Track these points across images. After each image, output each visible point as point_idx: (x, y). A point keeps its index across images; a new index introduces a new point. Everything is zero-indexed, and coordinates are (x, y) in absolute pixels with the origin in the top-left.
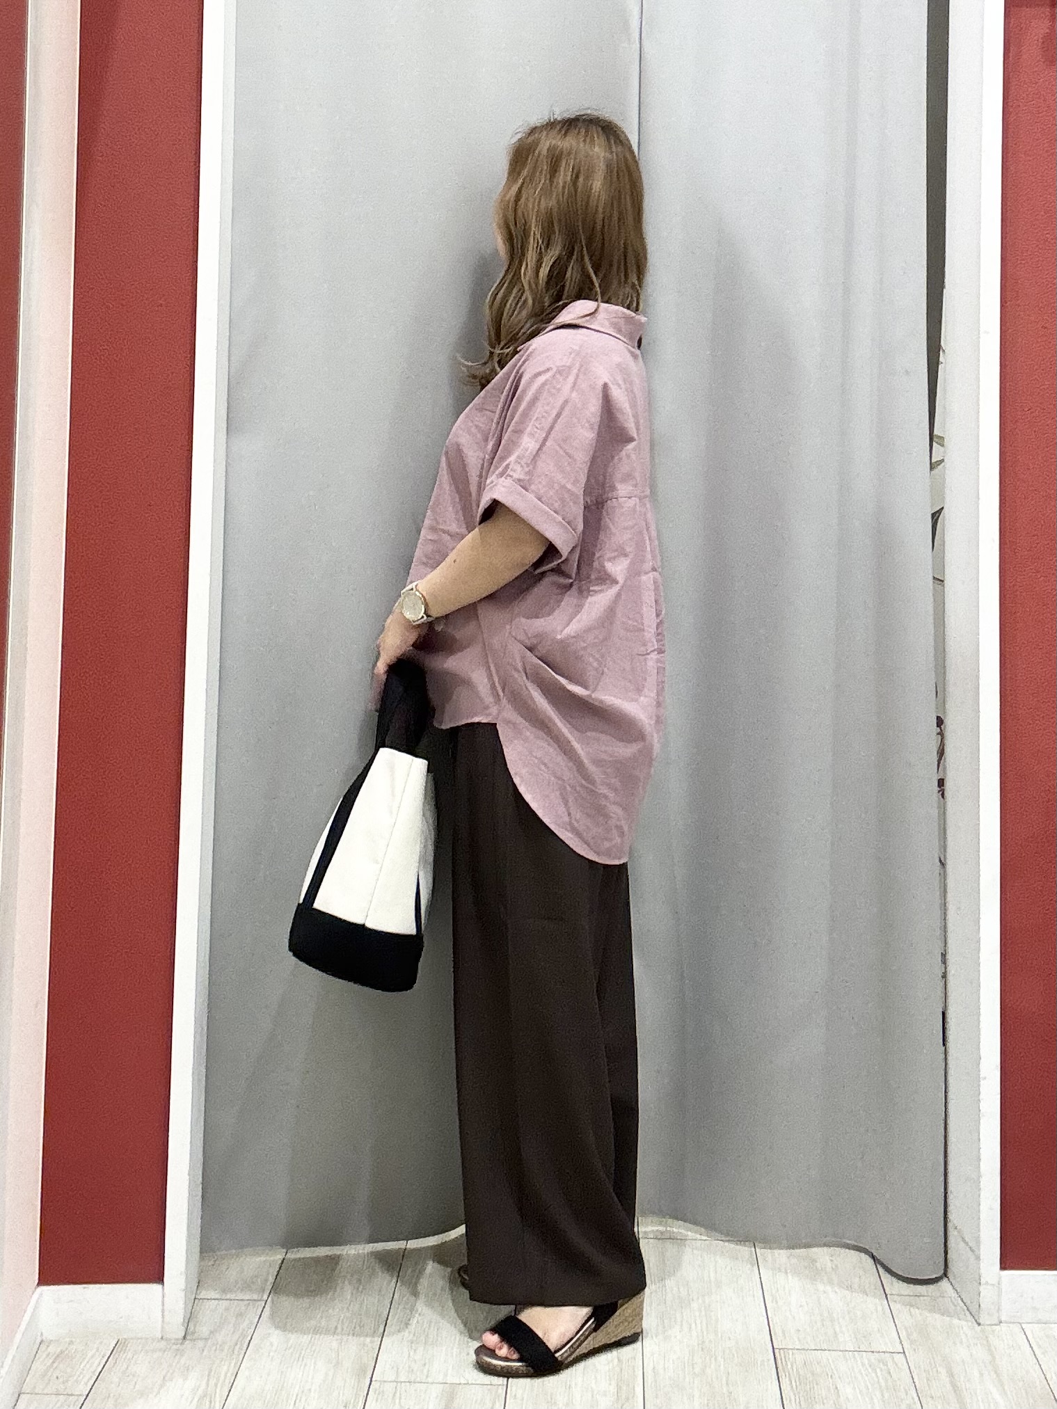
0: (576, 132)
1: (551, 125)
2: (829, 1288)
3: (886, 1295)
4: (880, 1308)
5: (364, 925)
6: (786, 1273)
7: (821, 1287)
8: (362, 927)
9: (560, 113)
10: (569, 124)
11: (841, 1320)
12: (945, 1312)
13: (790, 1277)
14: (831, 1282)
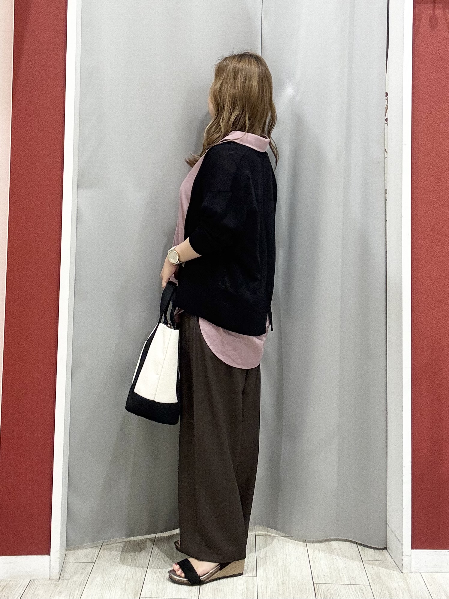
0: (245, 60)
1: (233, 57)
2: (337, 557)
3: (362, 560)
4: (359, 565)
5: (154, 400)
6: (319, 550)
7: (334, 557)
9: (237, 52)
10: (242, 57)
11: (342, 571)
12: (388, 568)
13: (321, 552)
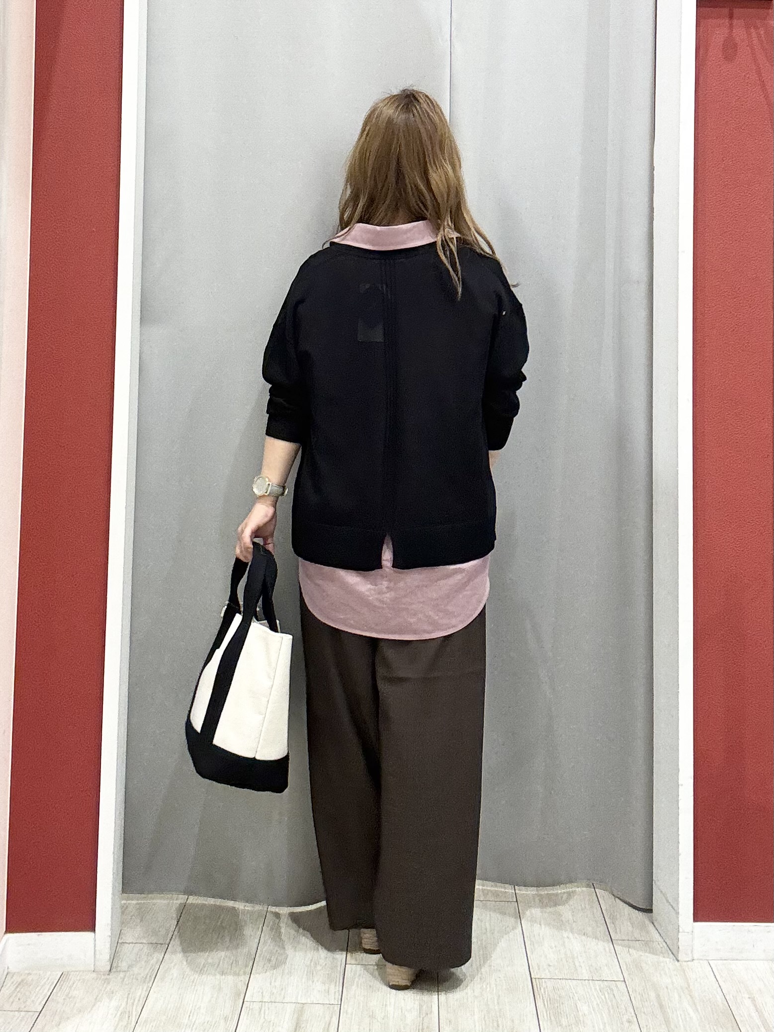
2: (571, 935)
3: (612, 940)
4: (607, 949)
5: (254, 758)
6: (541, 925)
7: (565, 935)
8: (254, 760)
11: (579, 957)
12: (653, 952)
13: (543, 926)
14: (572, 931)
